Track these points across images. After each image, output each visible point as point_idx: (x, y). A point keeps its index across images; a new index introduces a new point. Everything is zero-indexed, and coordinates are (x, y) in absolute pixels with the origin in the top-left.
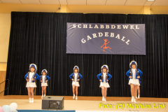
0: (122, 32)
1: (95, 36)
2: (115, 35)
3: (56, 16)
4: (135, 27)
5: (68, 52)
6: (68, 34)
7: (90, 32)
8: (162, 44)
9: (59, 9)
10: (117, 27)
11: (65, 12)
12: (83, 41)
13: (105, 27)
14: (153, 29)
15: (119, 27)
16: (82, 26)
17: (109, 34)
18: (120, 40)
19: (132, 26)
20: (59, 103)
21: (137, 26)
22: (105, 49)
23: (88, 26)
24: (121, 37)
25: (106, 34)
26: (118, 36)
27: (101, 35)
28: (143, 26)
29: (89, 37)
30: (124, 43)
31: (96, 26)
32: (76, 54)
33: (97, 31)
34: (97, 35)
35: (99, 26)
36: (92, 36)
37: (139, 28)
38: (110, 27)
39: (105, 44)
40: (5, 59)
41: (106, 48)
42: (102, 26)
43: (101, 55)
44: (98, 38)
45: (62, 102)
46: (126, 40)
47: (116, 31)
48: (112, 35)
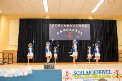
0: (78, 28)
1: (64, 30)
3: (43, 20)
7: (61, 29)
9: (45, 16)
10: (75, 26)
11: (48, 18)
12: (58, 34)
14: (94, 27)
15: (77, 25)
17: (72, 30)
19: (83, 25)
21: (86, 25)
23: (61, 26)
24: (78, 31)
25: (70, 30)
26: (76, 31)
27: (67, 30)
28: (89, 25)
29: (61, 31)
30: (80, 34)
31: (65, 25)
33: (65, 28)
37: (87, 27)
38: (72, 26)
39: (70, 35)
40: (17, 43)
41: (70, 37)
42: (68, 26)
43: (68, 41)
44: (66, 32)
46: (80, 32)
47: (75, 28)
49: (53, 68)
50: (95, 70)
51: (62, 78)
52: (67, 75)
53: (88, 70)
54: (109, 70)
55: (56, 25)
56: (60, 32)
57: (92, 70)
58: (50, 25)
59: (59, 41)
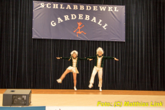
0: (98, 14)
1: (67, 18)
2: (91, 18)
4: (113, 9)
5: (34, 36)
6: (35, 15)
7: (61, 13)
8: (143, 30)
10: (92, 8)
12: (53, 24)
13: (79, 7)
14: (133, 12)
15: (95, 8)
16: (52, 6)
17: (84, 17)
18: (96, 24)
19: (110, 8)
20: (25, 97)
21: (116, 8)
22: (79, 34)
23: (59, 6)
24: (97, 21)
25: (80, 17)
26: (94, 19)
27: (74, 17)
28: (123, 8)
29: (60, 20)
30: (101, 27)
31: (69, 7)
32: (45, 40)
33: (69, 12)
34: (70, 17)
35: (72, 7)
36: (63, 19)
37: (118, 11)
38: (85, 8)
39: (79, 28)
41: (80, 32)
42: (75, 7)
43: (75, 41)
44: (71, 21)
45: (28, 96)
46: (103, 23)
47: (92, 13)
48: (87, 17)
55: (48, 5)
56: (56, 21)
59: (55, 41)
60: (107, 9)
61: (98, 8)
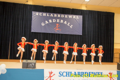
0: (68, 20)
1: (50, 21)
2: (64, 22)
3: (25, 6)
4: (76, 17)
5: (32, 31)
6: (33, 19)
7: (47, 18)
9: (27, 1)
11: (31, 4)
12: (43, 24)
13: (57, 16)
14: (87, 19)
15: (66, 16)
16: (43, 14)
17: (60, 21)
18: (67, 25)
19: (74, 17)
21: (77, 16)
23: (46, 15)
24: (67, 23)
25: (58, 21)
26: (65, 22)
27: (54, 21)
28: (81, 17)
29: (47, 22)
30: (69, 27)
31: (52, 15)
32: (38, 33)
33: (52, 18)
34: (52, 21)
37: (78, 18)
38: (61, 16)
39: (57, 27)
41: (57, 29)
42: (55, 15)
43: (54, 34)
44: (52, 23)
46: (70, 25)
47: (64, 19)
48: (62, 21)
49: (34, 67)
50: (84, 71)
51: (45, 79)
52: (50, 77)
53: (77, 71)
54: (101, 71)
55: (40, 14)
56: (45, 23)
57: (81, 71)
58: (33, 13)
59: (44, 33)
60: (73, 17)
61: (68, 16)
